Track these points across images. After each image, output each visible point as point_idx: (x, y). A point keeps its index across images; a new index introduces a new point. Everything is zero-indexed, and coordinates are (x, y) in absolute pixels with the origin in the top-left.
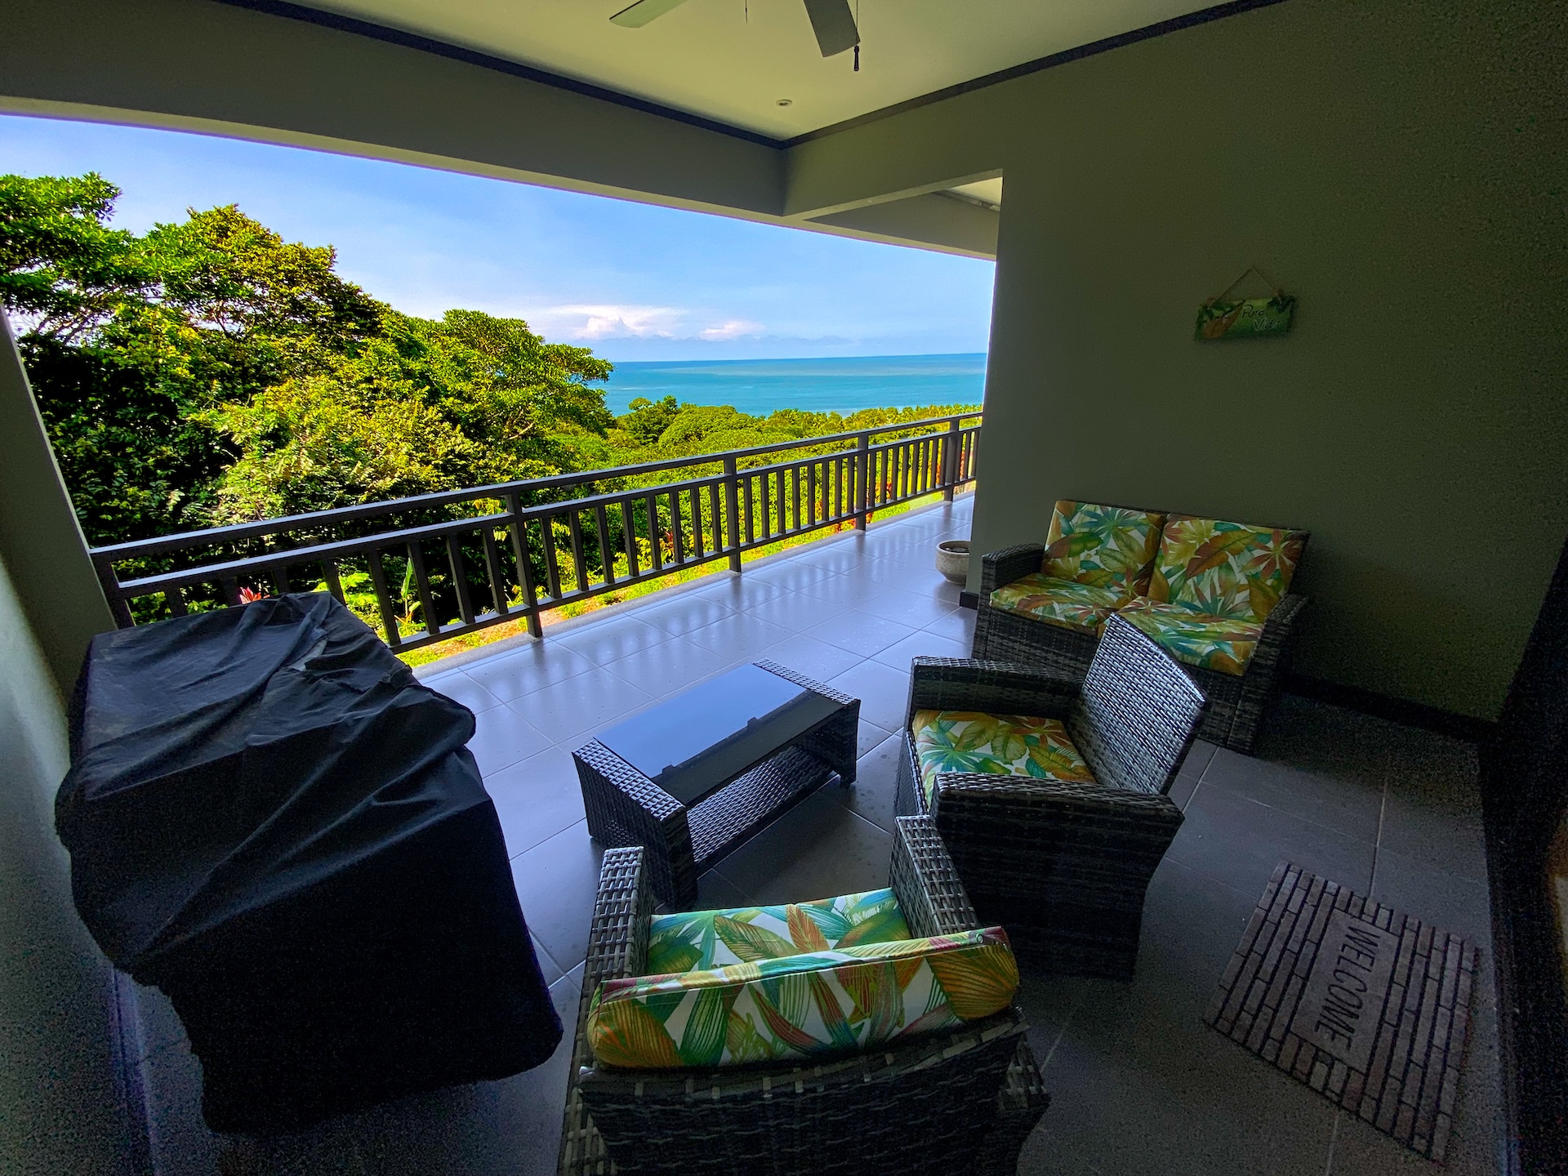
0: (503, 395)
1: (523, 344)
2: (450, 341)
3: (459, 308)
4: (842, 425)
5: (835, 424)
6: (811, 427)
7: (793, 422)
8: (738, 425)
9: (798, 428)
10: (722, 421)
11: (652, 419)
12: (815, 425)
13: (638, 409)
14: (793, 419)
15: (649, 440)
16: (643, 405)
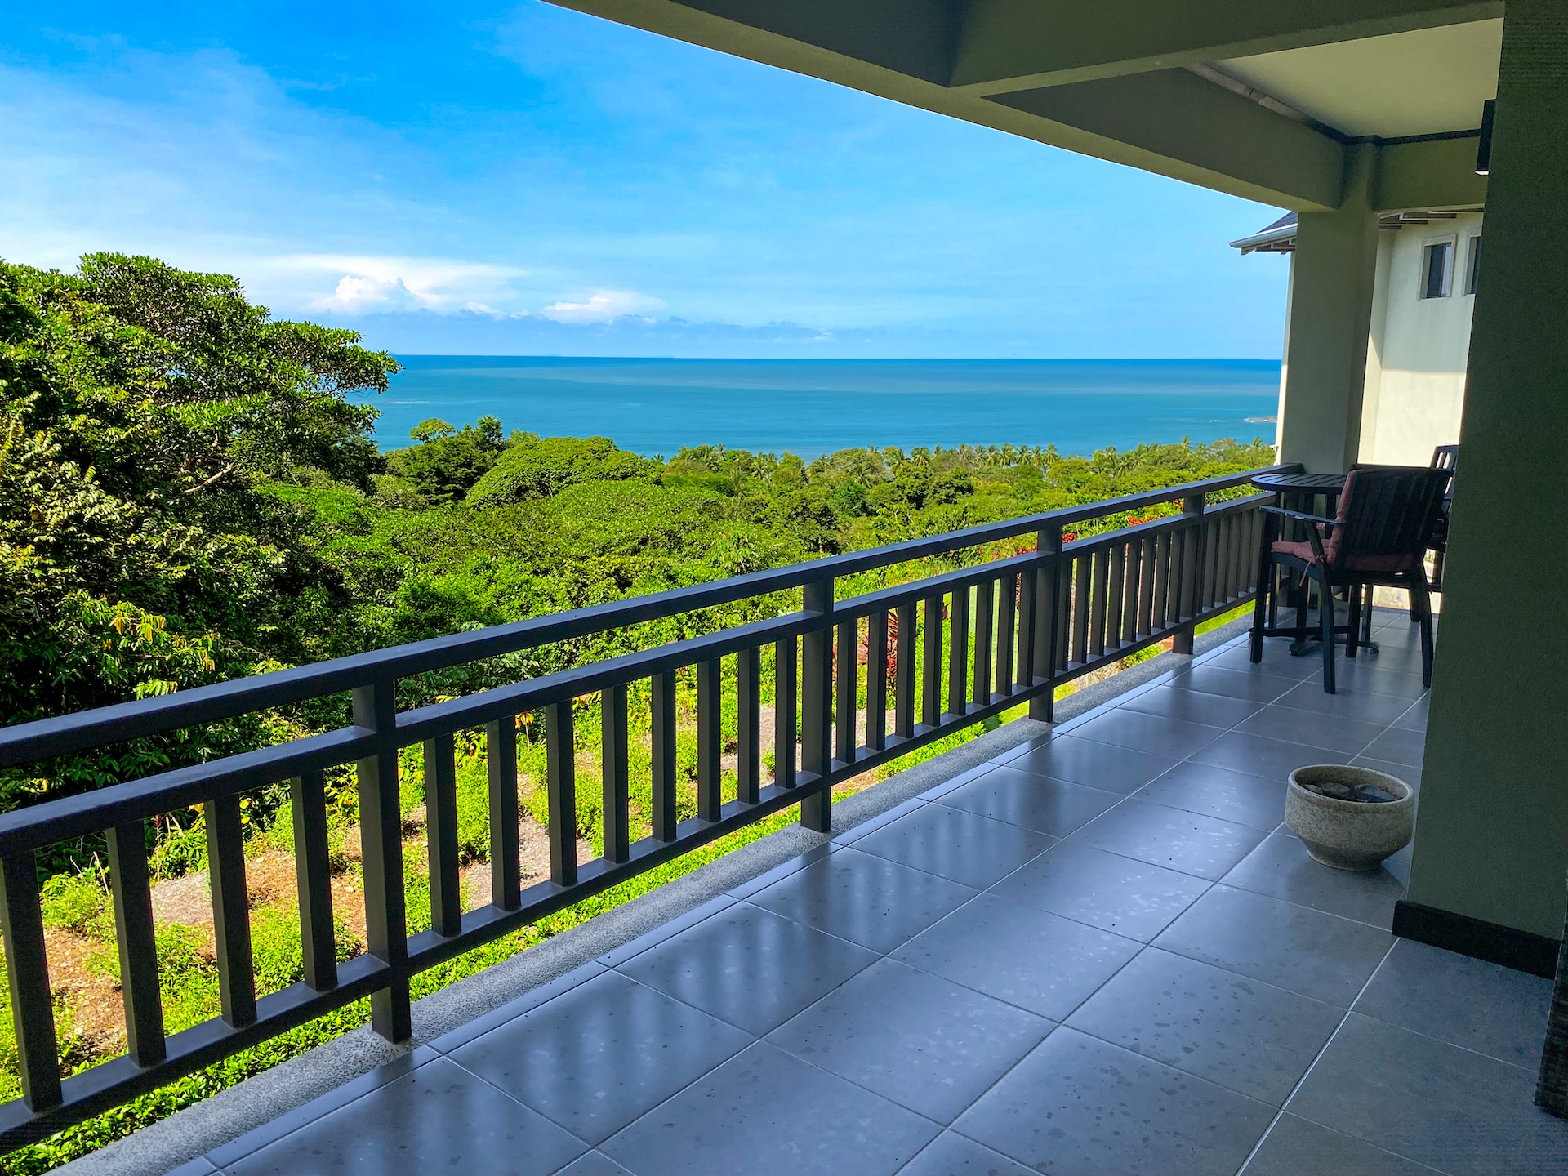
0: (184, 413)
1: (230, 320)
2: (91, 309)
3: (111, 249)
4: (804, 476)
5: (791, 472)
6: (748, 478)
7: (714, 469)
8: (620, 471)
9: (725, 480)
10: (589, 464)
11: (455, 458)
12: (754, 474)
13: (427, 438)
14: (714, 464)
15: (446, 495)
16: (437, 432)
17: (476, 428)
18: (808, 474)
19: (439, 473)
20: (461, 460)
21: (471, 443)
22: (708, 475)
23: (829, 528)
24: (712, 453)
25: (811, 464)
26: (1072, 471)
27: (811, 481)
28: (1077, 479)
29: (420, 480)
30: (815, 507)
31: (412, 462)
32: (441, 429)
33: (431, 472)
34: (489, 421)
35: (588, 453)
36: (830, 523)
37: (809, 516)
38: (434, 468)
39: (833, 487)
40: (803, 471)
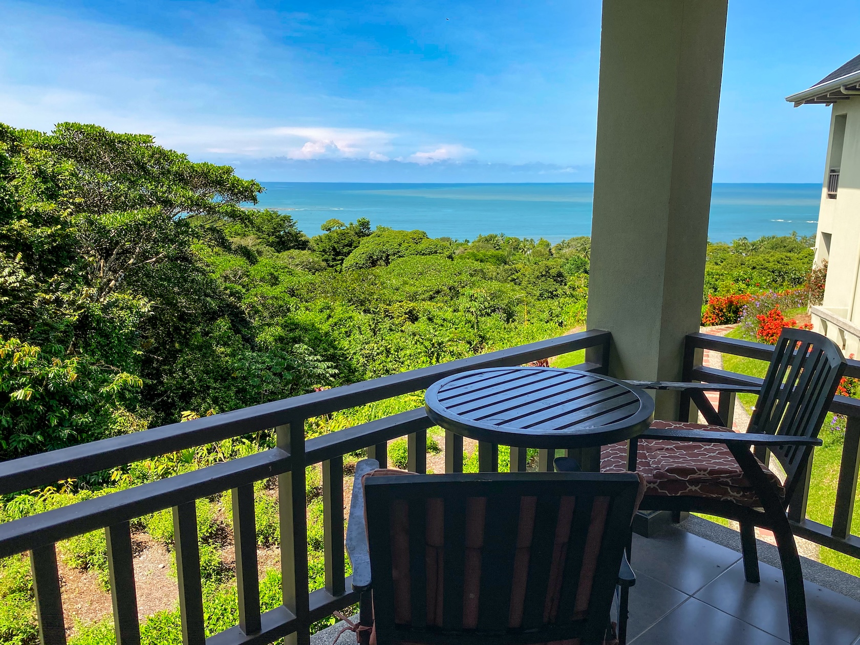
4: (550, 252)
5: (543, 250)
6: (517, 253)
7: (497, 248)
8: (428, 251)
9: (501, 255)
10: (410, 246)
11: (342, 241)
12: (520, 251)
13: (330, 230)
14: (498, 245)
15: (338, 262)
16: (336, 226)
17: (356, 224)
18: (553, 251)
19: (334, 249)
20: (346, 242)
21: (353, 233)
22: (493, 252)
23: (561, 285)
24: (496, 238)
25: (555, 245)
26: (719, 252)
27: (554, 256)
28: (721, 257)
29: (323, 254)
30: (553, 272)
31: (320, 243)
32: (338, 225)
33: (329, 249)
34: (363, 220)
35: (411, 240)
36: (562, 281)
37: (549, 277)
38: (331, 246)
39: (567, 259)
40: (550, 250)
